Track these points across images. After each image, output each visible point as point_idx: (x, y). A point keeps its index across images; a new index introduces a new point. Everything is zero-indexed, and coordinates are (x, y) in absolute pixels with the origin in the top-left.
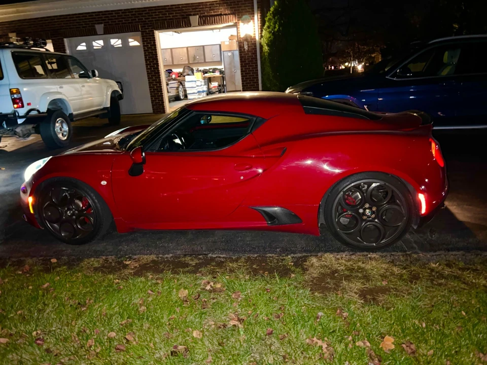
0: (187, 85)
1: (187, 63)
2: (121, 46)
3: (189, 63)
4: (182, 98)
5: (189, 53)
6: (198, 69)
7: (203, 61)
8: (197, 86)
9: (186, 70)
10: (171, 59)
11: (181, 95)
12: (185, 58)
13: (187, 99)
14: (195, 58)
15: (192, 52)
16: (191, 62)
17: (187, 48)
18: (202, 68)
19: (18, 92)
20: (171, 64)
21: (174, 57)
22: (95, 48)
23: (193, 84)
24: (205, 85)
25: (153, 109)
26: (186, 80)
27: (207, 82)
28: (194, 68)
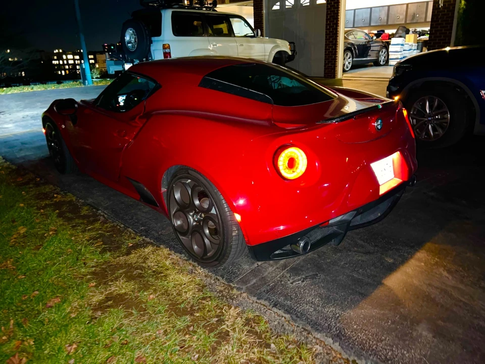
0: (391, 48)
1: (403, 22)
2: (308, 4)
3: (406, 23)
4: (381, 63)
5: (409, 10)
6: (415, 30)
7: (423, 21)
8: (404, 50)
9: (400, 32)
10: (386, 18)
11: (382, 59)
12: (402, 17)
13: (388, 65)
14: (414, 16)
15: (412, 10)
16: (408, 22)
17: (407, 4)
18: (419, 29)
19: (169, 47)
20: (385, 24)
21: (390, 15)
22: (287, 7)
23: (398, 48)
24: (417, 49)
25: (325, 73)
26: (392, 43)
27: (420, 47)
28: (410, 29)
